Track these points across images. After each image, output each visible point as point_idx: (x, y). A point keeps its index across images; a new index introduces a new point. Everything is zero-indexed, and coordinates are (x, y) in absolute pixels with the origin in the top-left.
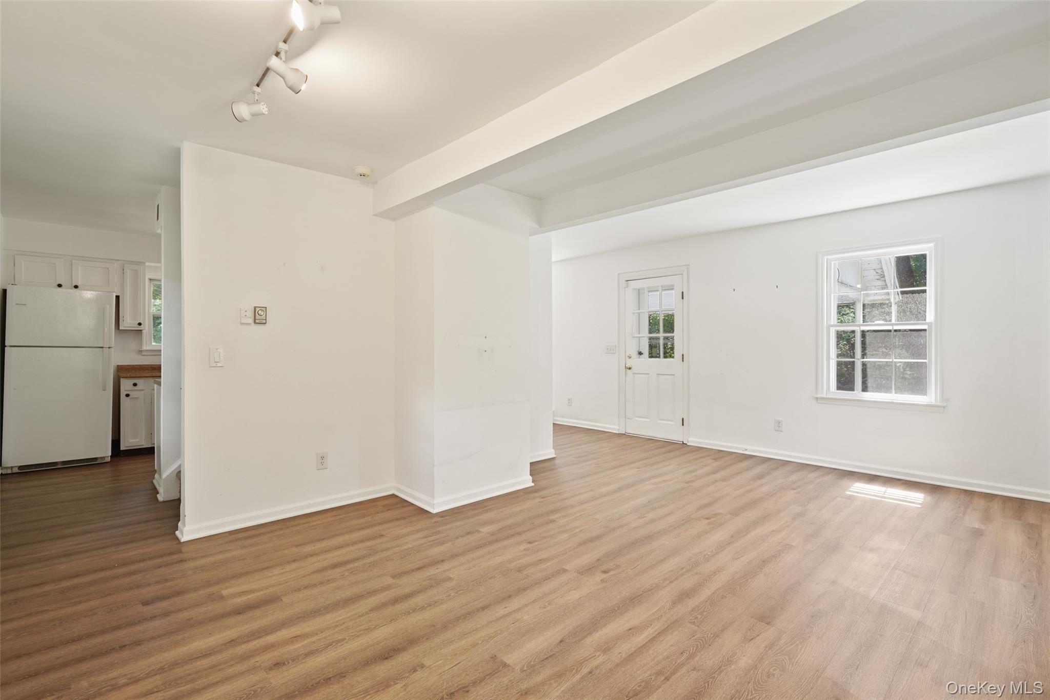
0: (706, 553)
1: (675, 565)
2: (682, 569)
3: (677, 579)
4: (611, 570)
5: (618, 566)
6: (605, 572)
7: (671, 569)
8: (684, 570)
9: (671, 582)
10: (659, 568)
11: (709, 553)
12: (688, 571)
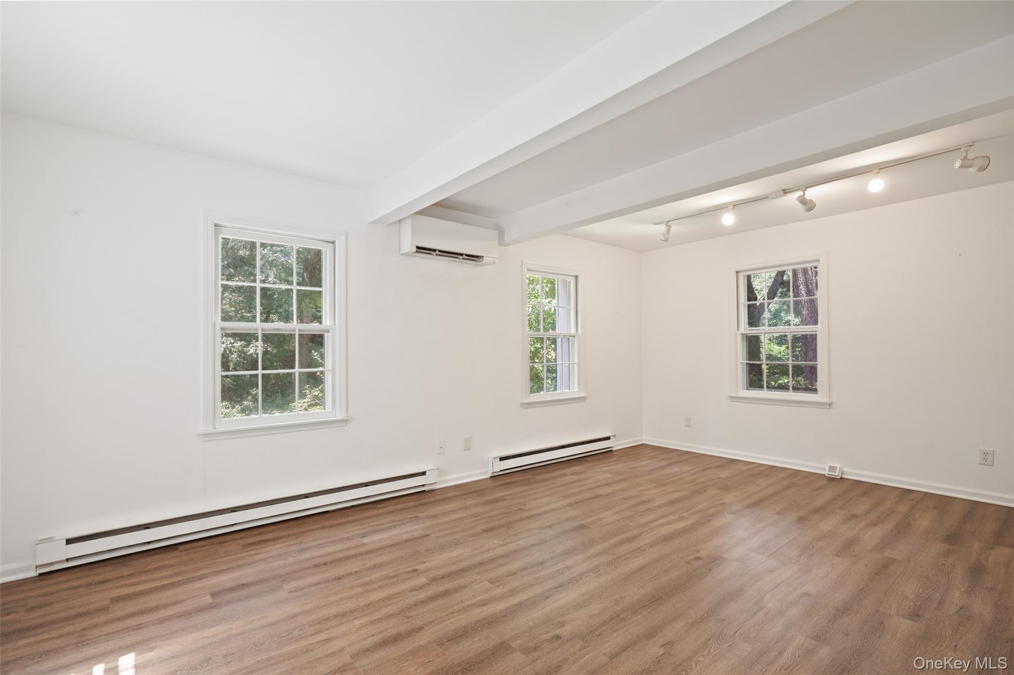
0: (596, 574)
1: (632, 563)
2: (626, 559)
3: (633, 551)
4: (693, 560)
5: (688, 562)
6: (699, 558)
7: (637, 559)
8: (624, 558)
9: (639, 548)
10: (648, 560)
11: (591, 574)
12: (620, 557)
